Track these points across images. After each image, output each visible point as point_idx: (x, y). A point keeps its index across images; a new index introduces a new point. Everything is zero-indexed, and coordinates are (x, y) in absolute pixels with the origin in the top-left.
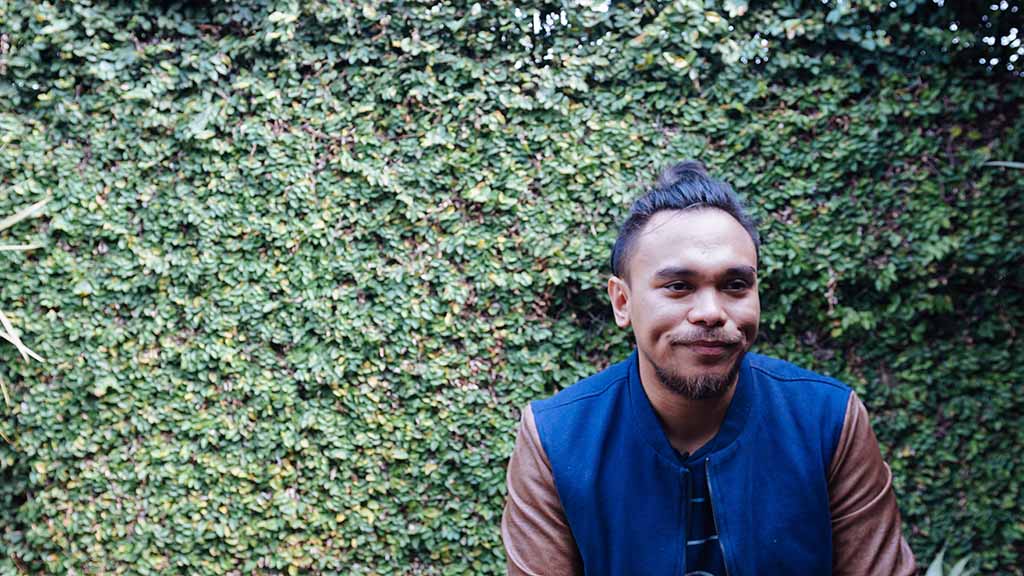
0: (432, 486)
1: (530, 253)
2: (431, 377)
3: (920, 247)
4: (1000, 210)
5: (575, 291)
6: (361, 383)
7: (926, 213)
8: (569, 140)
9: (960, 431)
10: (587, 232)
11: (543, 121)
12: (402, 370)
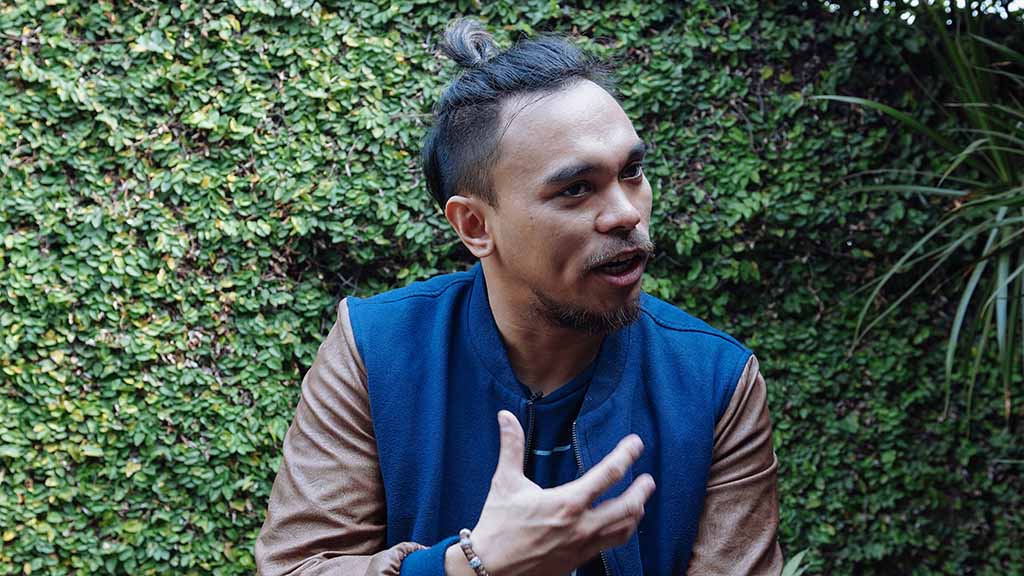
0: (134, 491)
1: (269, 196)
2: (136, 351)
3: (726, 204)
4: (812, 165)
5: (324, 246)
6: (41, 358)
7: (733, 165)
8: (319, 58)
11: (288, 33)
12: (98, 342)
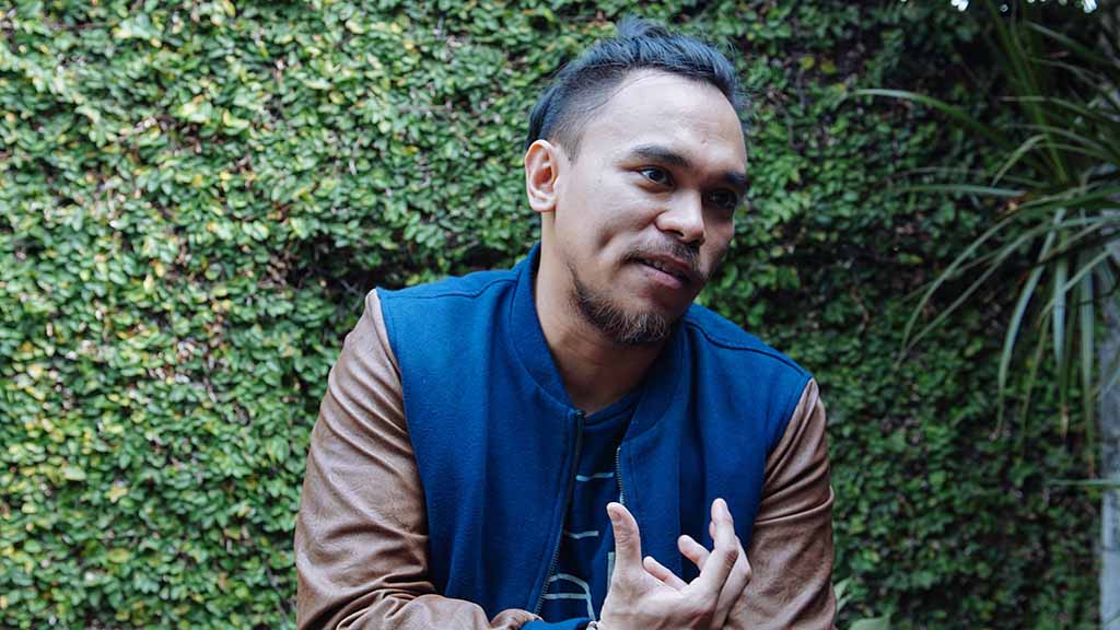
0: (121, 517)
1: (266, 195)
2: (121, 364)
3: (762, 205)
4: (857, 162)
5: (326, 250)
6: (17, 373)
7: (770, 163)
8: (321, 44)
10: (343, 170)
11: (286, 17)
12: (80, 356)
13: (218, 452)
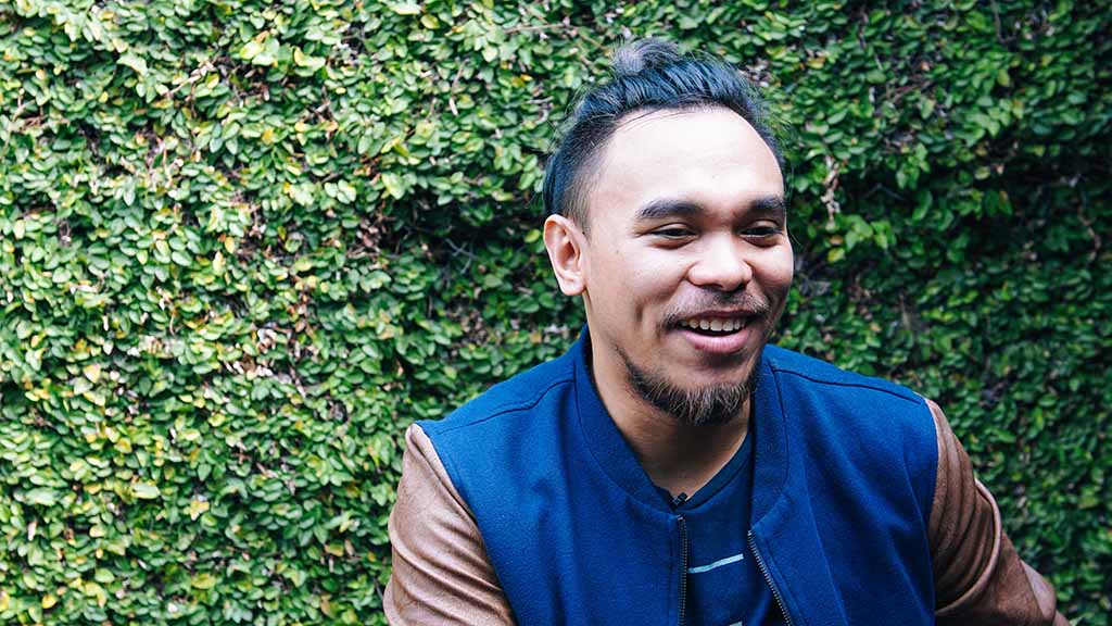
0: (203, 537)
1: (352, 148)
2: (193, 361)
3: (963, 116)
4: (1082, 55)
5: (426, 207)
6: (71, 377)
7: (973, 62)
9: (1018, 396)
10: (442, 109)
12: (143, 352)
13: (311, 455)
